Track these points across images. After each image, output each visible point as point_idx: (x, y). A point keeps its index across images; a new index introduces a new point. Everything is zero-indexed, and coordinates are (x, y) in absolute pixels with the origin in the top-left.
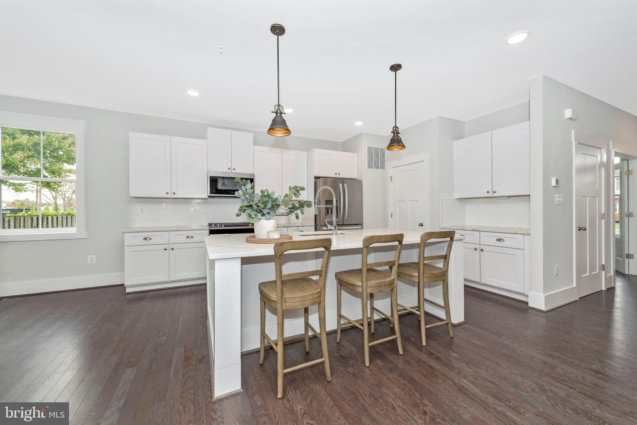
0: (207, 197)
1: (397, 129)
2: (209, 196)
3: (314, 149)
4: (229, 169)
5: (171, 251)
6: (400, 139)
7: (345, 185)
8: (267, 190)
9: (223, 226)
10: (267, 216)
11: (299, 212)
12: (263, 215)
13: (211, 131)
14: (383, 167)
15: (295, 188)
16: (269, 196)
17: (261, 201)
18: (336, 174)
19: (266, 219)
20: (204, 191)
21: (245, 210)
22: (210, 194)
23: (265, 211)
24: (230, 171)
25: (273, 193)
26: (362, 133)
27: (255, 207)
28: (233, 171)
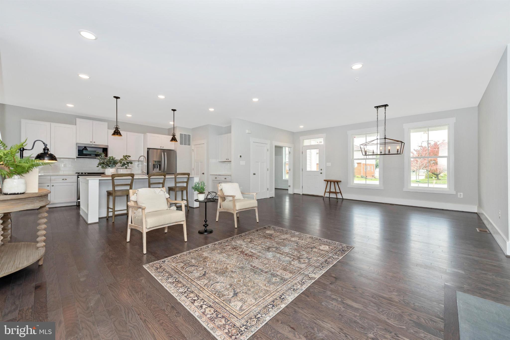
0: (75, 157)
1: (174, 134)
2: (77, 157)
3: (147, 133)
4: (91, 142)
5: (52, 187)
6: (176, 138)
7: (166, 153)
8: (112, 157)
9: (87, 174)
10: (111, 167)
11: (126, 165)
12: (110, 166)
13: (78, 120)
14: (189, 144)
15: (126, 156)
16: (113, 159)
17: (109, 161)
18: (161, 147)
19: (111, 168)
20: (75, 154)
21: (101, 165)
22: (78, 156)
23: (110, 165)
24: (91, 143)
25: (115, 158)
26: (176, 126)
27: (105, 163)
28: (94, 143)
